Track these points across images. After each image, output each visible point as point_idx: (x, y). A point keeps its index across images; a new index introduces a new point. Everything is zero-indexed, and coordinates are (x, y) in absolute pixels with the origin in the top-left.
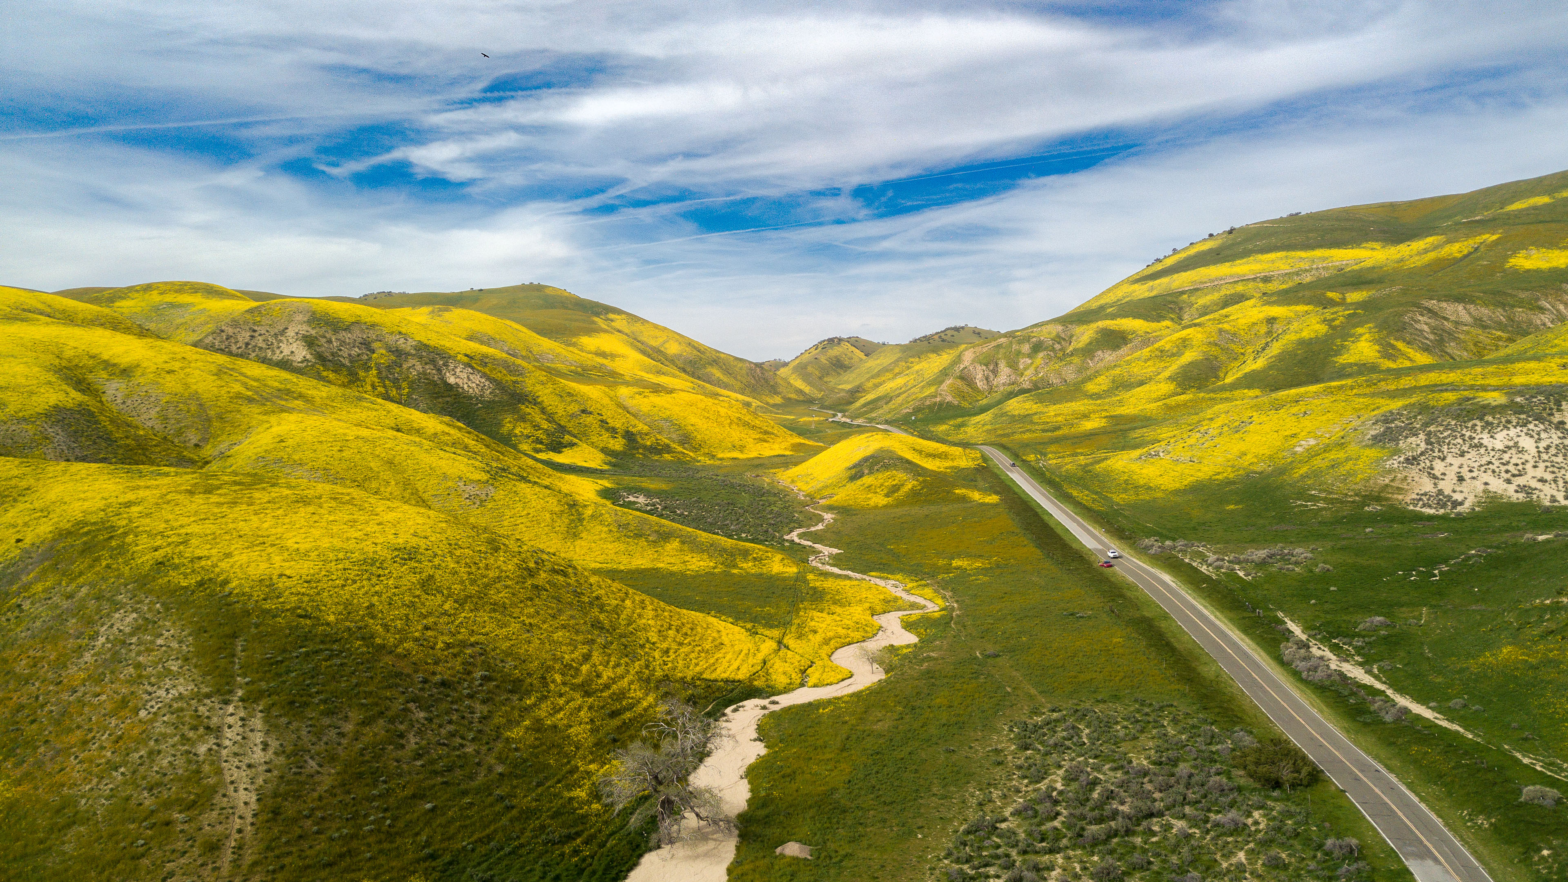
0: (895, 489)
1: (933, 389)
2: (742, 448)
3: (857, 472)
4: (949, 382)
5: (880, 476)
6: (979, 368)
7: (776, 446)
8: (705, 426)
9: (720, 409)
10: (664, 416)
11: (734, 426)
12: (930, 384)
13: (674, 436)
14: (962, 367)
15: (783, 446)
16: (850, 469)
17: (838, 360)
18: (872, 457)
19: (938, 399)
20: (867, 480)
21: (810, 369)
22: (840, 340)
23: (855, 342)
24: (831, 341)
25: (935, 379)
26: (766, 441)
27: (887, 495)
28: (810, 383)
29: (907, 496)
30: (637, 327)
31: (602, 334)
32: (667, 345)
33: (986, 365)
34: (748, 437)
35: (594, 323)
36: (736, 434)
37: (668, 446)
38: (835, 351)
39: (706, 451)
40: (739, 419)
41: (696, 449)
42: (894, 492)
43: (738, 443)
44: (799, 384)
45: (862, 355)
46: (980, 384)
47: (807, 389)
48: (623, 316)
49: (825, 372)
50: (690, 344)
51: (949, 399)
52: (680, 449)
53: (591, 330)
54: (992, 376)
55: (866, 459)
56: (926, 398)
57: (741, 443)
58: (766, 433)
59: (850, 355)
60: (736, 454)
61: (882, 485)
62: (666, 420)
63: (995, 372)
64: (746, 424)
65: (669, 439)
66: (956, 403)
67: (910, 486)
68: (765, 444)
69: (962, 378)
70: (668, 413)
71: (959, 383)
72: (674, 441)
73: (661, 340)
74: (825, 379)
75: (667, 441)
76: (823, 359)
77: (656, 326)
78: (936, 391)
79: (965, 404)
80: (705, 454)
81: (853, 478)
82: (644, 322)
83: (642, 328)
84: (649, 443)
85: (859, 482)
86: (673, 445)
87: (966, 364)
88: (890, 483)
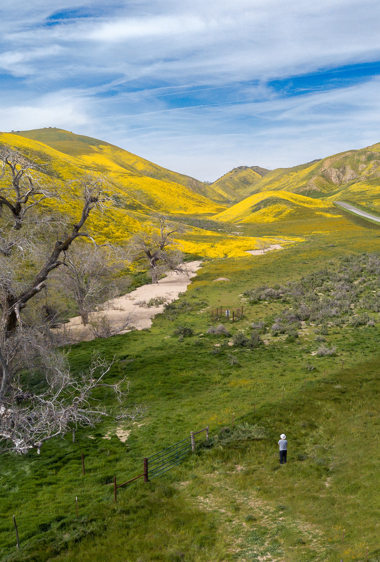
0: (280, 213)
1: (305, 183)
2: (185, 209)
3: (257, 208)
4: (315, 178)
5: (271, 207)
6: (334, 170)
7: (207, 209)
8: (163, 196)
9: (171, 188)
10: (137, 189)
11: (180, 197)
12: (303, 180)
13: (144, 200)
14: (323, 170)
15: (211, 209)
16: (253, 207)
17: (245, 179)
18: (266, 200)
19: (308, 188)
20: (263, 210)
21: (227, 184)
22: (246, 168)
23: (256, 169)
24: (241, 168)
25: (306, 177)
26: (200, 206)
27: (275, 217)
28: (227, 192)
29: (287, 216)
30: (117, 153)
31: (96, 154)
32: (136, 165)
33: (338, 169)
34: (190, 204)
35: (90, 148)
36: (182, 201)
37: (140, 205)
38: (243, 174)
39: (164, 209)
40: (184, 194)
41: (157, 208)
42: (279, 215)
43: (183, 206)
44: (221, 192)
45: (260, 177)
46: (334, 180)
47: (226, 195)
48: (109, 147)
49: (236, 186)
50: (151, 164)
51: (314, 188)
52: (147, 208)
53: (89, 152)
54: (341, 175)
55: (262, 202)
56: (300, 187)
57: (185, 206)
58: (200, 202)
59: (252, 176)
60: (182, 212)
61: (271, 212)
62: (138, 191)
63: (344, 173)
64: (188, 197)
65: (141, 202)
66: (319, 190)
67: (289, 211)
68: (200, 208)
69: (323, 176)
70: (140, 187)
71: (321, 179)
72: (143, 203)
73: (132, 162)
74: (237, 191)
75: (139, 203)
76: (236, 179)
77: (130, 154)
78: (307, 184)
79: (325, 191)
80: (163, 211)
81: (254, 211)
82: (122, 150)
83: (121, 154)
84: (128, 203)
85: (258, 212)
86: (143, 205)
87: (326, 168)
88: (277, 210)
